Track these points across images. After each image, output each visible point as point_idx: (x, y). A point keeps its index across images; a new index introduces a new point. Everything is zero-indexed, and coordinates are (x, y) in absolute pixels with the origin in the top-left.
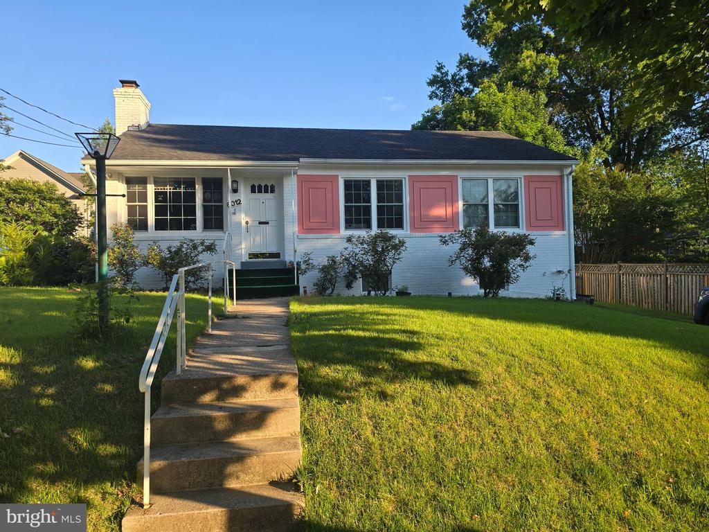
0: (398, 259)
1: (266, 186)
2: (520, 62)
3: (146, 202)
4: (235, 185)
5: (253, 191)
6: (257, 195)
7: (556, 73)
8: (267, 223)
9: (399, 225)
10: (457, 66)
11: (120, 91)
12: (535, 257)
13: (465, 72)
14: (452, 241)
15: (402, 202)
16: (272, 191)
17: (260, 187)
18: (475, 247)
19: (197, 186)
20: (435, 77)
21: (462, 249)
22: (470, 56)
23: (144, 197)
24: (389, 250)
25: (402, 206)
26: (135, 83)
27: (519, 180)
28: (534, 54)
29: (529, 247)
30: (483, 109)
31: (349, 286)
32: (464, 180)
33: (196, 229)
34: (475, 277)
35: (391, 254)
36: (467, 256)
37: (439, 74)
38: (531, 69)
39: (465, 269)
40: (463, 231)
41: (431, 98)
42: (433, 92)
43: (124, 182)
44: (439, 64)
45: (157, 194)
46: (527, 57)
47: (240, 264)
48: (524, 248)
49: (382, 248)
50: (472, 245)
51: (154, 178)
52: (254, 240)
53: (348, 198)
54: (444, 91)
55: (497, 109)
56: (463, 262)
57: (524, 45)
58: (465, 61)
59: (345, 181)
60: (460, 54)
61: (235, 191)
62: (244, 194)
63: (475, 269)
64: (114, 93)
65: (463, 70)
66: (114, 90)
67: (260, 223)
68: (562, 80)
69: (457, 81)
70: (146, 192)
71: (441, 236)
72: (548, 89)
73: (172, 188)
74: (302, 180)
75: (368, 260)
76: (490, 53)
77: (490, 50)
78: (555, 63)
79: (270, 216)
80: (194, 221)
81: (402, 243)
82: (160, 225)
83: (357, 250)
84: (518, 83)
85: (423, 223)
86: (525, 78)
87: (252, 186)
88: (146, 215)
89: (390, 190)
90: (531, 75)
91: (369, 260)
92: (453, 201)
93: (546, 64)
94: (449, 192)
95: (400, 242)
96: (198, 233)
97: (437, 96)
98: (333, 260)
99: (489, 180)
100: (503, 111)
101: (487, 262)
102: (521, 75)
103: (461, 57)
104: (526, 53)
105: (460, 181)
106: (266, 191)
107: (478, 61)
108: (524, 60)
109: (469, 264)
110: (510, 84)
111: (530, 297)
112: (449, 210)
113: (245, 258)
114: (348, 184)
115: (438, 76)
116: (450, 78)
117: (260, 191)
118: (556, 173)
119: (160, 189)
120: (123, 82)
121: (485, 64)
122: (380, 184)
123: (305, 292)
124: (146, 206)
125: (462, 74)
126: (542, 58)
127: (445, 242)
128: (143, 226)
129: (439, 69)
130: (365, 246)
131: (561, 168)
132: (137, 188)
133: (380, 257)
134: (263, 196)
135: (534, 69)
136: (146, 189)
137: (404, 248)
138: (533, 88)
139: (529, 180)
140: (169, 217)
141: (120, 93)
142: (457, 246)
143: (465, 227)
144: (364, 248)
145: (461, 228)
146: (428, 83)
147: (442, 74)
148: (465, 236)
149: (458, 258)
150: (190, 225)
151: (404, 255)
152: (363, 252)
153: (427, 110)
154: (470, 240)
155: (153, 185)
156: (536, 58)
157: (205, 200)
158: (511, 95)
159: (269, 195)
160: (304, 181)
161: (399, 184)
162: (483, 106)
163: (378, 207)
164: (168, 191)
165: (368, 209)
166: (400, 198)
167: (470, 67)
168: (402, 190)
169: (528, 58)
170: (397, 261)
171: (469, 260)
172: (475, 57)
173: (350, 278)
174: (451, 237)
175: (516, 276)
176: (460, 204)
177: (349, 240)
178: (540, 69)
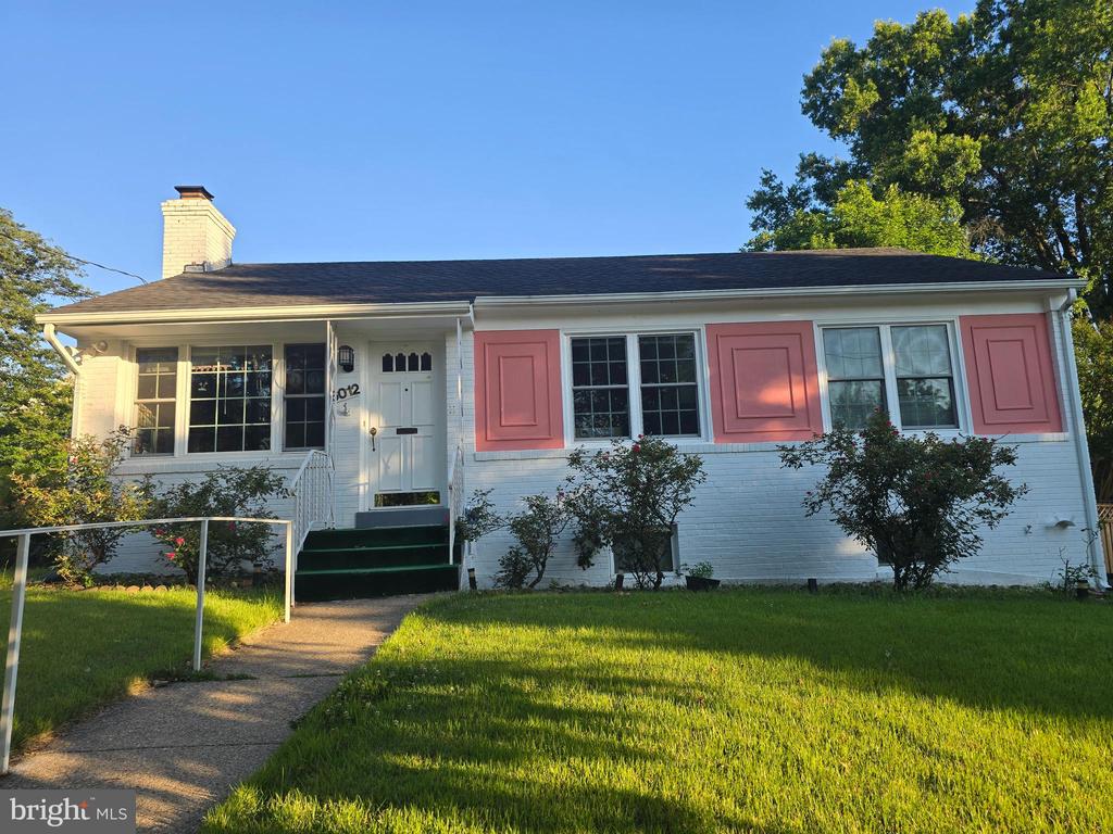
0: (685, 501)
1: (413, 358)
2: (909, 150)
3: (174, 396)
4: (346, 356)
5: (387, 367)
6: (395, 375)
7: (976, 164)
8: (413, 431)
9: (691, 427)
10: (797, 174)
11: (174, 205)
12: (1024, 490)
13: (811, 181)
14: (809, 458)
15: (695, 380)
16: (427, 366)
17: (401, 358)
18: (865, 470)
19: (275, 362)
20: (761, 194)
21: (836, 476)
22: (818, 156)
23: (169, 387)
24: (664, 480)
25: (696, 386)
26: (202, 190)
27: (948, 324)
28: (933, 137)
29: (999, 470)
30: (848, 229)
31: (584, 561)
32: (826, 329)
33: (269, 448)
34: (869, 541)
35: (670, 490)
36: (847, 491)
37: (767, 189)
38: (930, 160)
39: (844, 520)
40: (833, 435)
41: (755, 227)
42: (758, 218)
43: (134, 359)
44: (766, 173)
45: (197, 381)
46: (922, 142)
47: (353, 518)
48: (987, 470)
49: (649, 478)
50: (857, 465)
51: (193, 349)
52: (387, 467)
53: (579, 376)
54: (776, 217)
55: (875, 227)
56: (839, 505)
57: (914, 123)
58: (810, 166)
59: (575, 342)
60: (800, 155)
61: (348, 367)
62: (367, 372)
63: (868, 521)
64: (163, 209)
65: (807, 179)
66: (163, 204)
67: (400, 431)
68: (985, 185)
69: (797, 199)
70: (174, 378)
71: (783, 448)
72: (964, 194)
73: (225, 367)
74: (485, 343)
75: (619, 504)
76: (852, 150)
77: (852, 145)
78: (973, 147)
79: (420, 416)
80: (267, 431)
81: (694, 465)
82: (199, 441)
83: (594, 484)
84: (908, 185)
85: (743, 422)
86: (920, 175)
87: (384, 358)
88: (172, 423)
89: (668, 356)
90: (929, 169)
91: (621, 503)
92: (807, 372)
93: (957, 150)
94: (795, 355)
95: (689, 462)
96: (273, 456)
97: (764, 224)
98: (540, 507)
99: (882, 327)
100: (887, 231)
101: (895, 505)
102: (912, 173)
103: (803, 159)
104: (917, 136)
105: (818, 333)
106: (413, 367)
107: (832, 164)
108: (915, 147)
109: (851, 511)
110: (893, 188)
111: (1000, 583)
112: (798, 392)
113: (366, 505)
114: (579, 347)
115: (765, 194)
116: (785, 194)
117: (401, 368)
118: (1031, 309)
119: (203, 370)
120: (181, 190)
121: (845, 166)
122: (647, 344)
123: (472, 581)
124: (174, 404)
125: (805, 185)
126: (947, 140)
127: (793, 461)
128: (165, 444)
129: (766, 182)
130: (612, 472)
131: (1042, 297)
132: (159, 370)
133: (645, 497)
134: (407, 377)
135: (935, 158)
136: (174, 369)
137: (698, 476)
138: (935, 191)
139: (971, 326)
140: (216, 425)
141: (173, 209)
142: (823, 470)
143: (837, 425)
144: (609, 477)
145: (828, 429)
146: (748, 204)
147: (772, 188)
148: (839, 446)
149: (826, 496)
150: (258, 440)
151: (698, 491)
152: (606, 487)
153: (747, 242)
154: (851, 454)
155: (190, 363)
156: (938, 142)
157: (289, 389)
158: (897, 205)
159: (420, 375)
160: (489, 344)
161: (687, 340)
162: (848, 225)
163: (644, 391)
164: (218, 372)
165: (622, 397)
166: (690, 372)
167: (819, 174)
168: (693, 355)
169: (922, 144)
170: (684, 507)
171: (852, 502)
172: (827, 156)
173: (588, 543)
174: (807, 451)
175: (970, 537)
176: (823, 379)
177: (575, 460)
178: (947, 159)
